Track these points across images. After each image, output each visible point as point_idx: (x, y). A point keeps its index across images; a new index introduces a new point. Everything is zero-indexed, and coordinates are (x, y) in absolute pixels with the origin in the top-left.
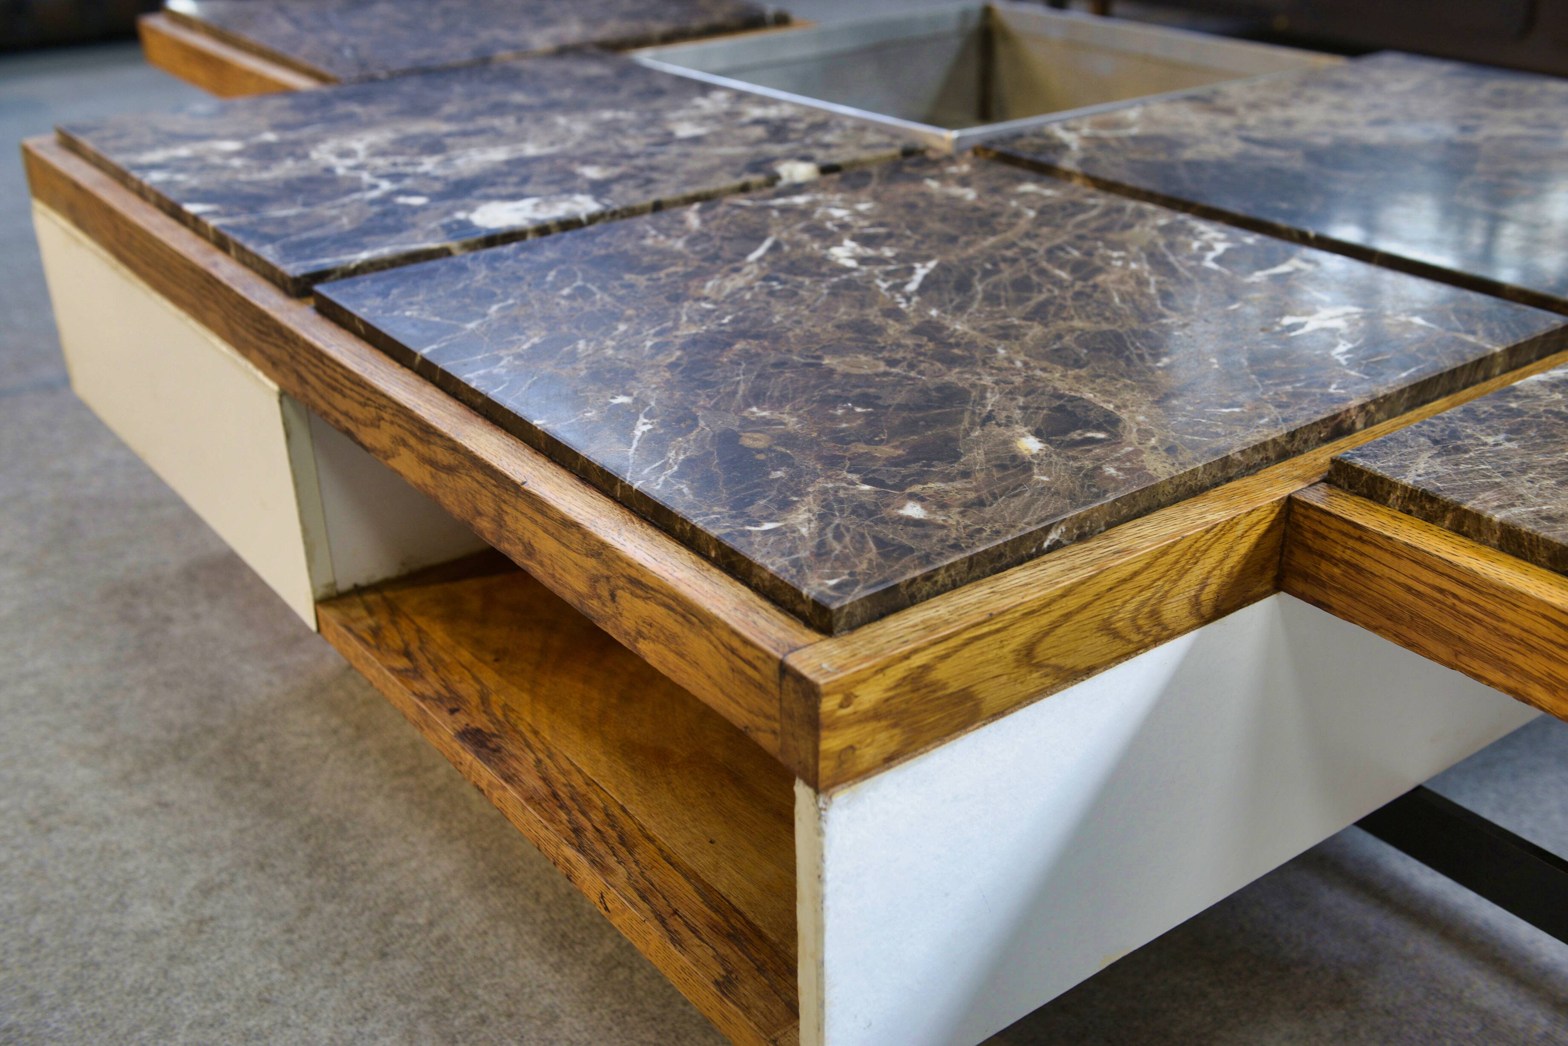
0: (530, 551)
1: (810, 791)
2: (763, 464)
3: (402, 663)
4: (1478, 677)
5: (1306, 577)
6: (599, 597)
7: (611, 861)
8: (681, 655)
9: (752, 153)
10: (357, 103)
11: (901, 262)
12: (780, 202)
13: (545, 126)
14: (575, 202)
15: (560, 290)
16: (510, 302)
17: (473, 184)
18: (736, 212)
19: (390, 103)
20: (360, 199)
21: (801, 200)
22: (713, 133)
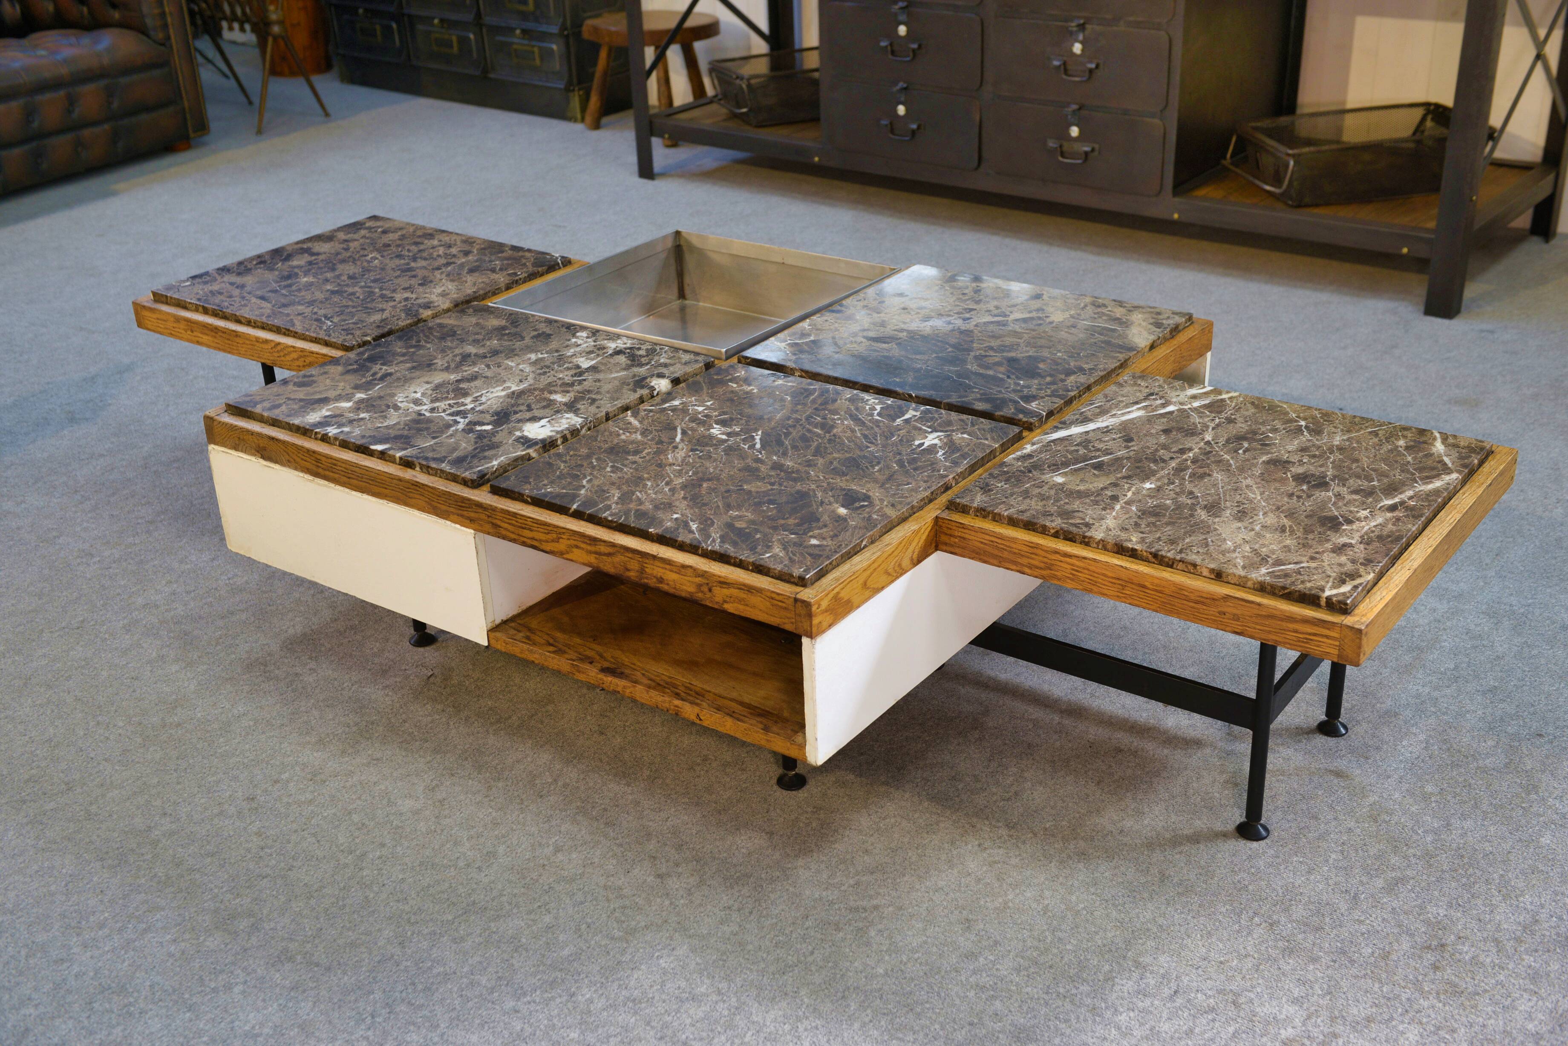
0: (661, 580)
1: (809, 639)
2: (749, 533)
3: (551, 649)
4: (1008, 569)
5: (946, 544)
6: (702, 592)
7: (698, 701)
8: (747, 605)
9: (631, 375)
10: (382, 364)
11: (745, 433)
12: (667, 405)
13: (506, 369)
14: (568, 418)
15: (605, 468)
16: (589, 478)
17: (505, 413)
18: (651, 414)
19: (402, 362)
20: (457, 430)
21: (676, 403)
22: (600, 363)
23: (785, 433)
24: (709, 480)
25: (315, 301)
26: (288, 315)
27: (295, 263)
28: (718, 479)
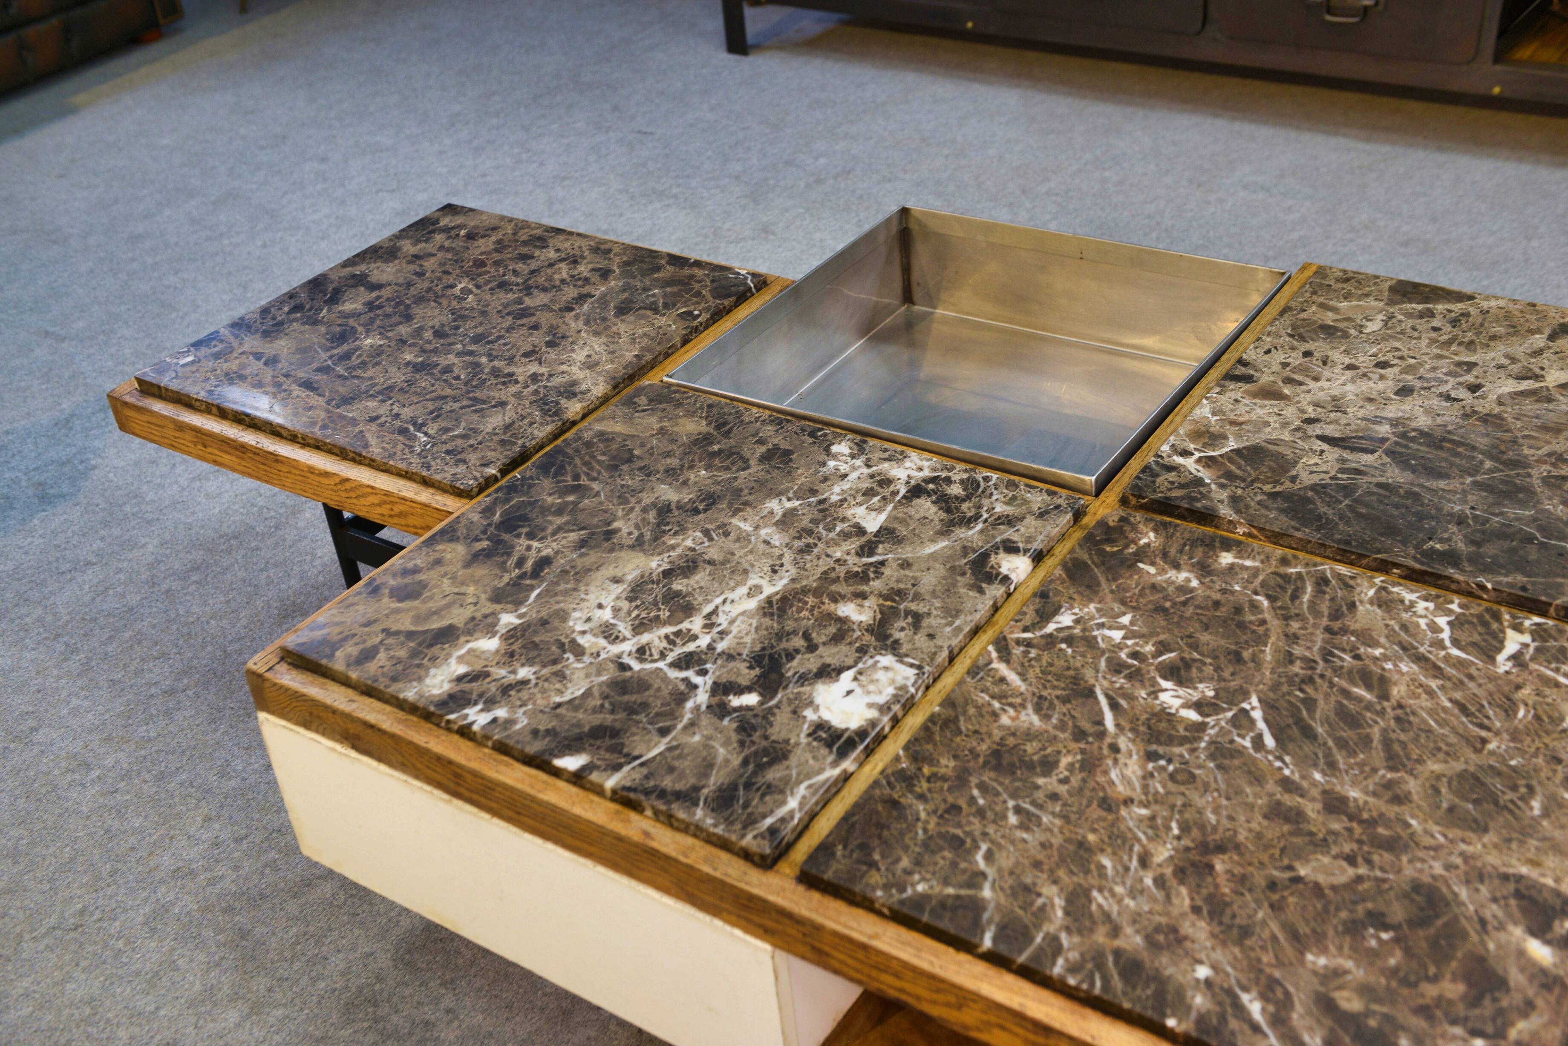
9: (958, 546)
10: (531, 536)
11: (1232, 703)
12: (1051, 628)
13: (738, 540)
14: (886, 668)
15: (1005, 817)
16: (984, 847)
17: (771, 657)
18: (1033, 653)
19: (559, 529)
20: (697, 708)
21: (1065, 619)
22: (891, 518)
23: (1304, 701)
24: (1221, 848)
25: (390, 388)
26: (354, 422)
27: (348, 307)
28: (1237, 847)
